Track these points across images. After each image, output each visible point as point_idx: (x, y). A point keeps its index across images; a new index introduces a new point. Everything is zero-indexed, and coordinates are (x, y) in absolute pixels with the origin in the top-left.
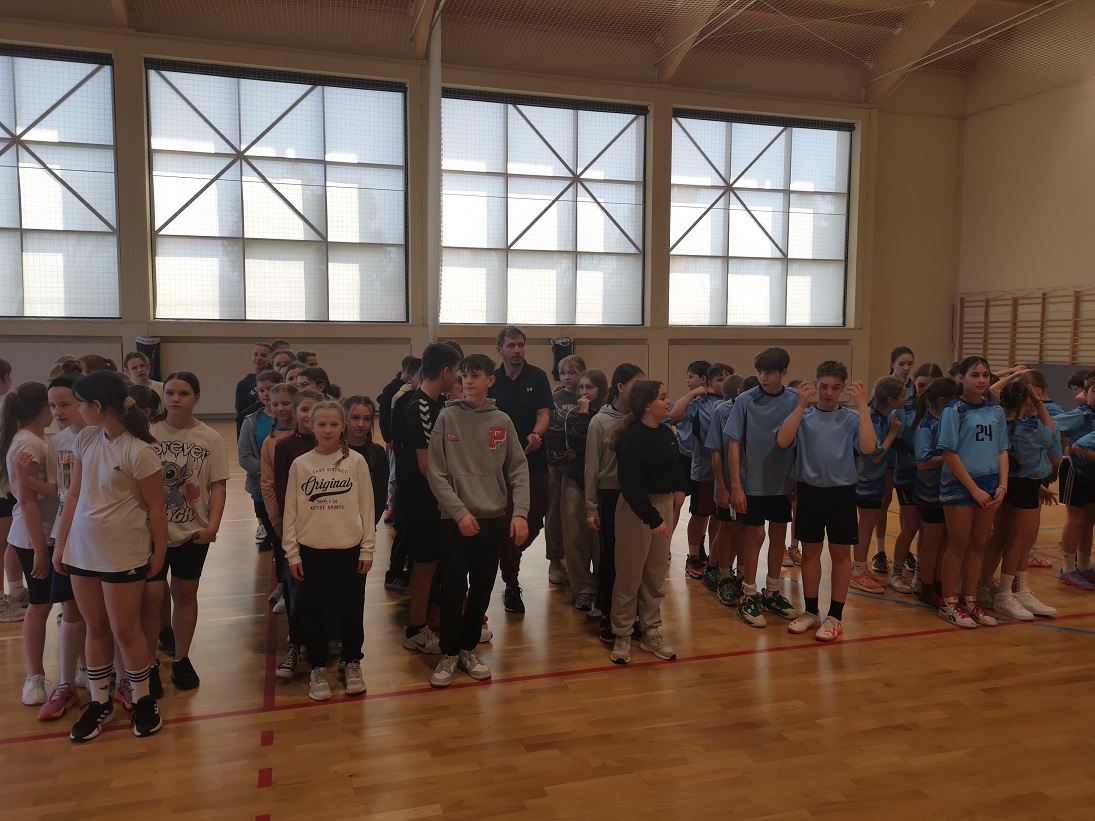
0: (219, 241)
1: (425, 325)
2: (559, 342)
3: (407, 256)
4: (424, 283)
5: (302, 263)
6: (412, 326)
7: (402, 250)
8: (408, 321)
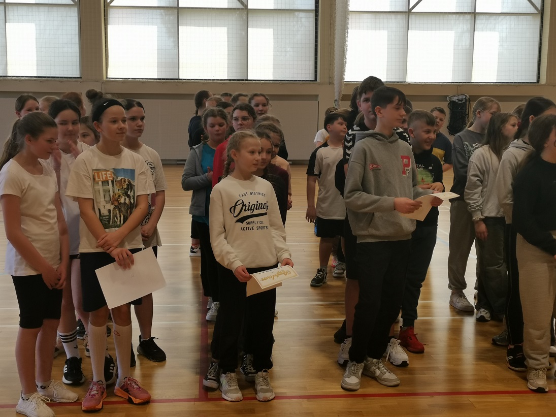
0: (158, 11)
1: (331, 83)
2: (455, 99)
3: (317, 20)
4: (331, 44)
5: (226, 28)
6: (319, 84)
7: (313, 15)
8: (316, 80)
